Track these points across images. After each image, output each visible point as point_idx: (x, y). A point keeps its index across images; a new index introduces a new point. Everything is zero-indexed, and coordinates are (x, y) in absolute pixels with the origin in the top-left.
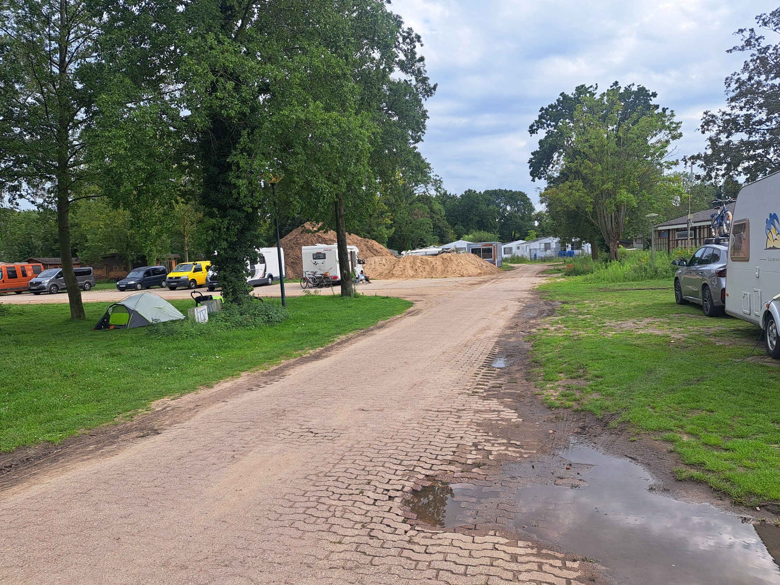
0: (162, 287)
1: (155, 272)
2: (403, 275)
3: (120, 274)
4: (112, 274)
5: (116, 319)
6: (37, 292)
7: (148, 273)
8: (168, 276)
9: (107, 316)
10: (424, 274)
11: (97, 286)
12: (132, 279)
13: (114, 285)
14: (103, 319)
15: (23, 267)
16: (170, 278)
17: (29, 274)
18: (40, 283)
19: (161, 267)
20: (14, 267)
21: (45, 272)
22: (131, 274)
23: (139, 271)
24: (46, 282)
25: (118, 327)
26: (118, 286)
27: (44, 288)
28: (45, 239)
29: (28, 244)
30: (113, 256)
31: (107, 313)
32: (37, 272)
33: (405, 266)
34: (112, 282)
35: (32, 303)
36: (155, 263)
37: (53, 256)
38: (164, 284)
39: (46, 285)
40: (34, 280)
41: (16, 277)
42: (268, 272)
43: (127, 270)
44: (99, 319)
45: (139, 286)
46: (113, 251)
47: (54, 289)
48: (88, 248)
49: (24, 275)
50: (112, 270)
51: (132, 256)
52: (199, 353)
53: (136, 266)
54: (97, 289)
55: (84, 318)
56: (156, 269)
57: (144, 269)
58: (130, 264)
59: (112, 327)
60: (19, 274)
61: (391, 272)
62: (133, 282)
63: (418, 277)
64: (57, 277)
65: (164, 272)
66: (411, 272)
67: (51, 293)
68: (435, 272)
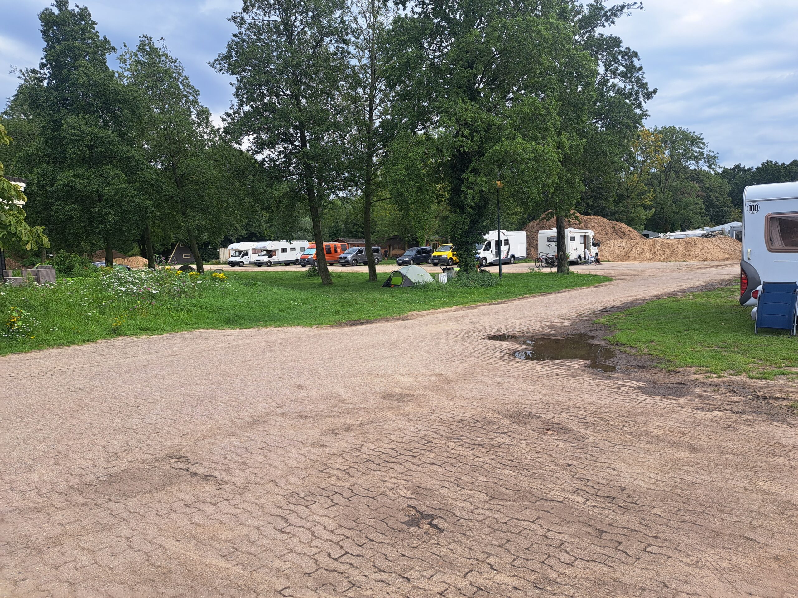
0: (429, 264)
1: (424, 251)
2: (640, 257)
3: (399, 253)
4: (394, 253)
5: (396, 281)
6: (344, 265)
7: (418, 252)
8: (433, 255)
9: (390, 279)
10: (663, 257)
11: (383, 262)
12: (407, 256)
13: (395, 261)
14: (388, 280)
15: (335, 245)
16: (434, 256)
17: (339, 250)
18: (346, 257)
19: (429, 247)
20: (329, 245)
21: (350, 249)
22: (407, 253)
23: (412, 250)
24: (350, 257)
25: (396, 286)
26: (397, 262)
27: (348, 261)
28: (347, 223)
29: (335, 227)
30: (395, 238)
31: (390, 277)
32: (344, 250)
33: (643, 249)
34: (393, 259)
35: (343, 271)
36: (424, 244)
37: (352, 237)
38: (430, 261)
39: (350, 259)
40: (342, 255)
41: (331, 253)
42: (510, 253)
43: (404, 250)
44: (385, 281)
45: (412, 262)
46: (396, 234)
47: (356, 262)
48: (378, 232)
49: (336, 251)
50: (393, 249)
51: (408, 237)
52: (436, 298)
53: (411, 246)
54: (383, 264)
55: (376, 280)
56: (425, 249)
57: (416, 249)
58: (407, 245)
59: (392, 286)
60: (333, 250)
61: (628, 255)
62: (407, 259)
63: (655, 261)
64: (357, 254)
65: (431, 252)
66: (648, 255)
67: (353, 266)
68: (675, 256)
